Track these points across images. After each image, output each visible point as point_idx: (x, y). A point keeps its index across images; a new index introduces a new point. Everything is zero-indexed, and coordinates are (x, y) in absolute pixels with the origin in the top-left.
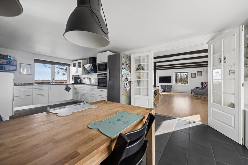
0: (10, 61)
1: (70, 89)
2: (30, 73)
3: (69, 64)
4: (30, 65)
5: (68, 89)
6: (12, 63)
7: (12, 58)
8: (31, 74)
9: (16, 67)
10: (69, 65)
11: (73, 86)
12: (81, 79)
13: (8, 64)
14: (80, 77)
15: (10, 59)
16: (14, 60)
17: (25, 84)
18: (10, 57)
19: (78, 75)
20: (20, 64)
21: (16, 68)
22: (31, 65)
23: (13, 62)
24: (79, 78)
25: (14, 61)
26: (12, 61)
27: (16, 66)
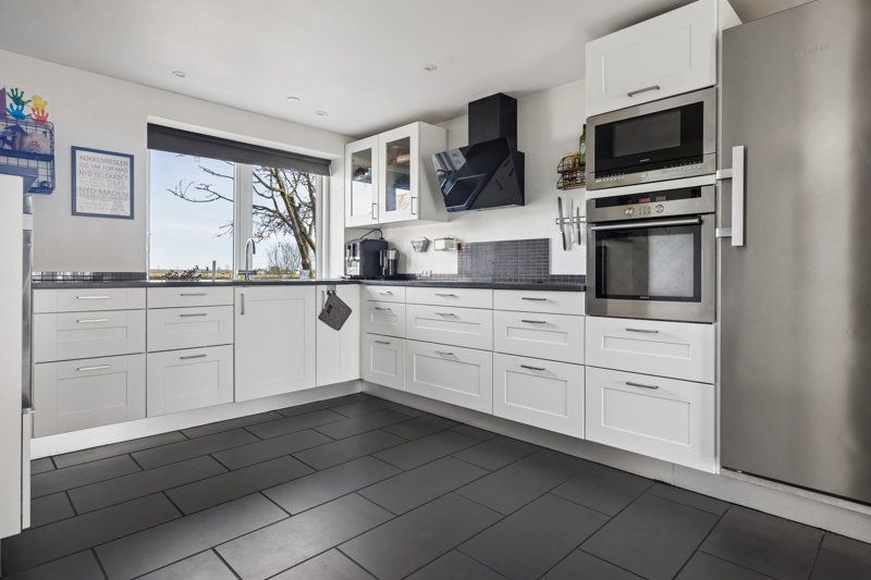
0: (16, 129)
1: (349, 311)
2: (128, 214)
3: (328, 162)
4: (128, 160)
5: (334, 314)
6: (28, 140)
7: (27, 111)
8: (132, 217)
9: (53, 169)
10: (324, 166)
11: (362, 293)
12: (398, 254)
13: (7, 147)
14: (389, 236)
15: (19, 116)
16: (41, 121)
17: (98, 280)
18: (17, 100)
19: (377, 229)
20: (74, 149)
21: (53, 177)
22: (132, 157)
23: (35, 136)
24: (385, 245)
25: (40, 130)
26: (30, 130)
27: (49, 158)
